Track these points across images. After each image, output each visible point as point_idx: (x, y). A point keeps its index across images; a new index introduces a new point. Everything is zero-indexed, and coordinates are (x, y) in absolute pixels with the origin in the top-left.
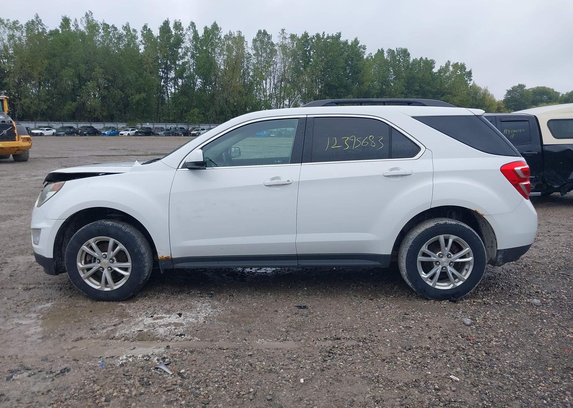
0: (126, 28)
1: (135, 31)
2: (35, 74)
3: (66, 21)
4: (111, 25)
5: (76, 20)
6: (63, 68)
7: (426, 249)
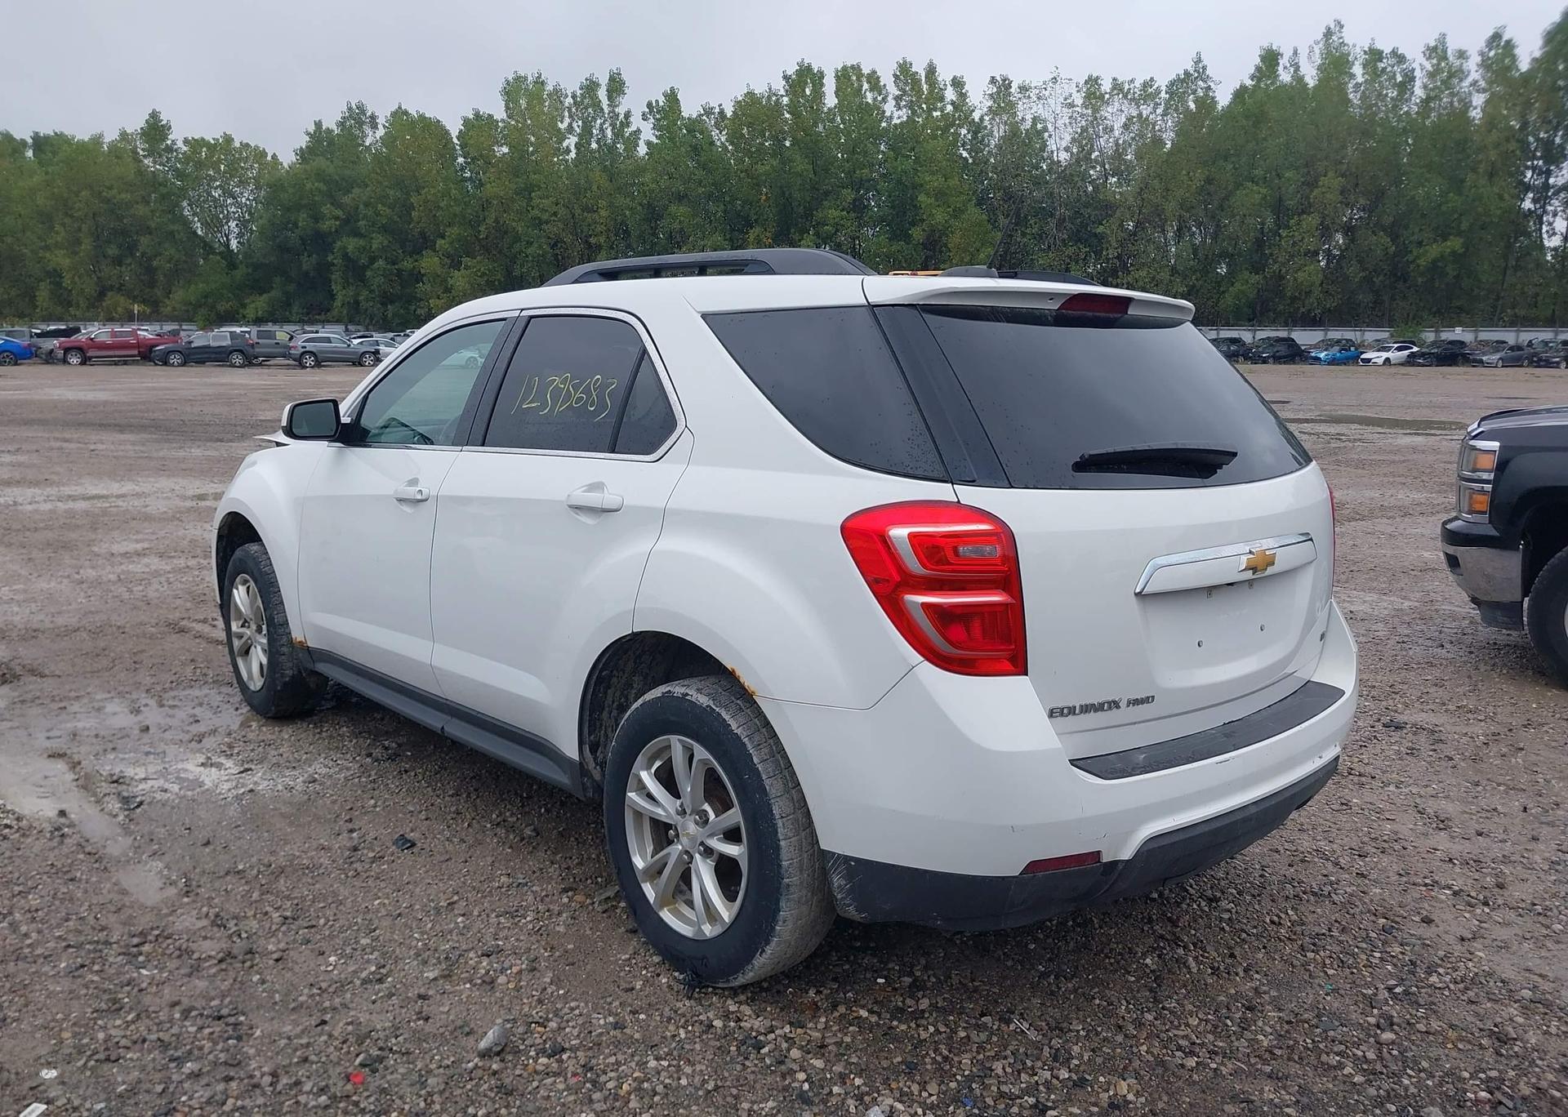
0: (1436, 51)
1: (1462, 55)
2: (1171, 207)
3: (1270, 59)
4: (1387, 50)
5: (1295, 53)
7: (643, 770)
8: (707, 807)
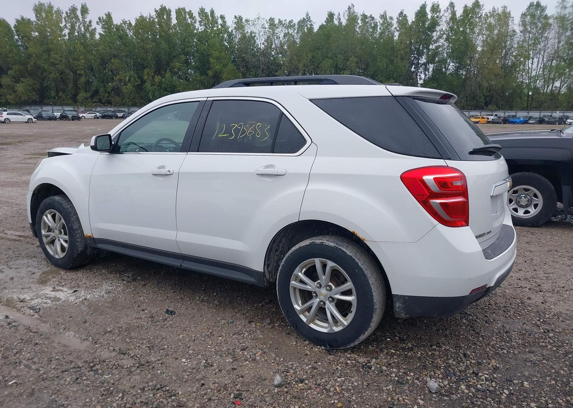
0: (383, 17)
1: (391, 18)
3: (331, 16)
4: (369, 15)
5: (339, 14)
6: (323, 59)
7: (299, 272)
8: (330, 284)
